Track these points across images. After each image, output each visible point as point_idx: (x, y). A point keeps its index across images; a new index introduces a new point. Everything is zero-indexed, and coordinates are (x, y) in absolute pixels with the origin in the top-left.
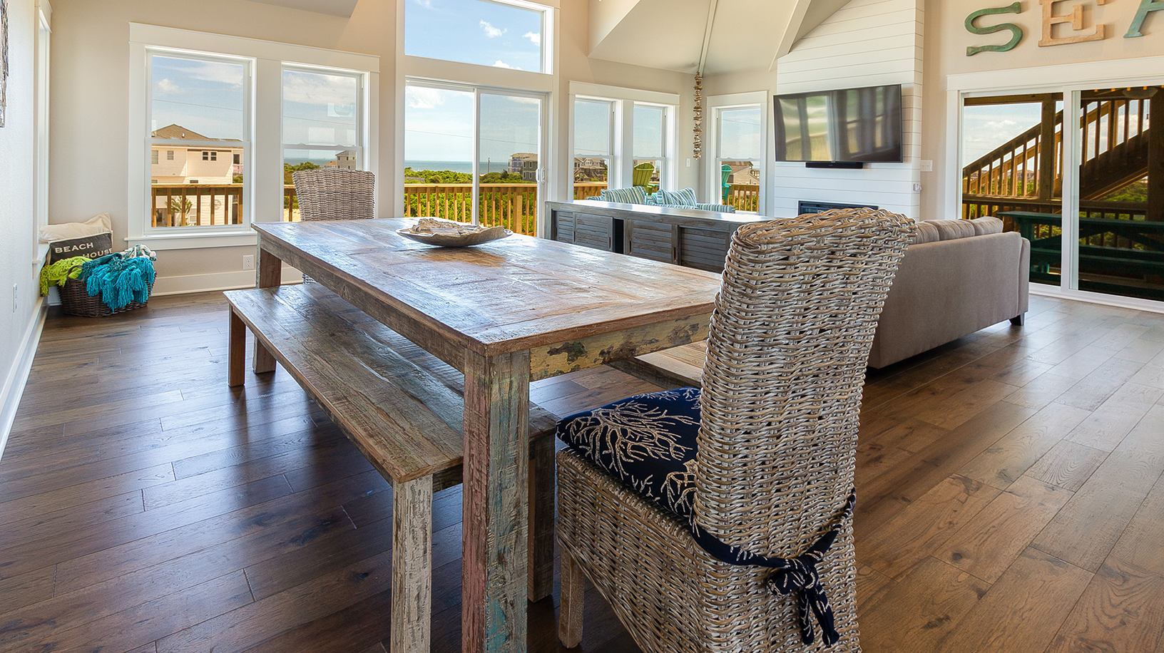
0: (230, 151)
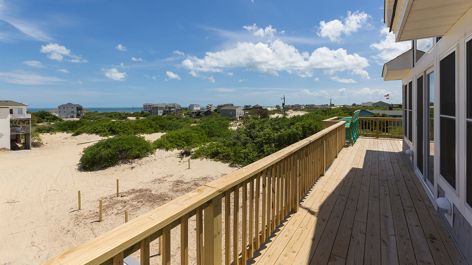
0: (8, 108)
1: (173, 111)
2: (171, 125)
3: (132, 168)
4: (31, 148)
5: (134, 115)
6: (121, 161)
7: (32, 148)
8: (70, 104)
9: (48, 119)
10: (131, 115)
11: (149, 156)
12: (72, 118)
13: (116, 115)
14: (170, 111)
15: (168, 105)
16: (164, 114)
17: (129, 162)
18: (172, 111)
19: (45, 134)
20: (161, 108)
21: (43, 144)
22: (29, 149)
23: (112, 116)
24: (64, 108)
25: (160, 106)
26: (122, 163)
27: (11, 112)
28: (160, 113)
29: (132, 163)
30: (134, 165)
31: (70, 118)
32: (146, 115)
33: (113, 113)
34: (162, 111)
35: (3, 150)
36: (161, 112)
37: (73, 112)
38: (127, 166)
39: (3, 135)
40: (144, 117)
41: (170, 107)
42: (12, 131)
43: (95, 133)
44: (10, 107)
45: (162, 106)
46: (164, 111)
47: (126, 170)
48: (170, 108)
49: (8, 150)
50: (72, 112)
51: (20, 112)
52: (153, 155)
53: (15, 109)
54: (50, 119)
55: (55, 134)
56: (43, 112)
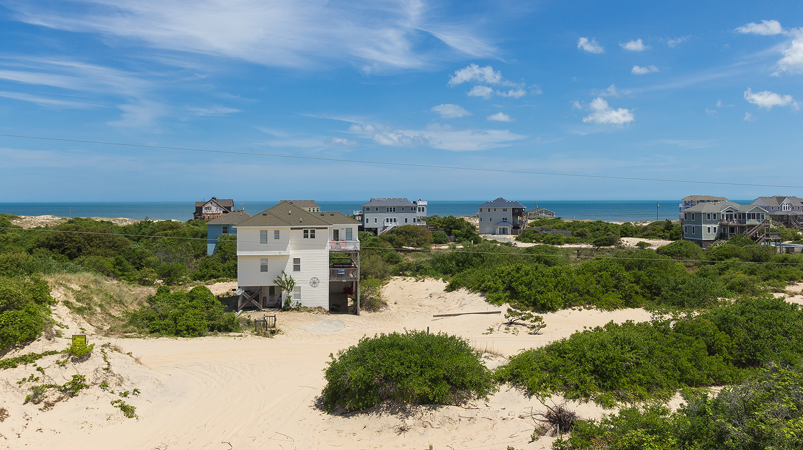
0: (327, 228)
1: (753, 226)
2: (680, 289)
3: (402, 430)
4: (359, 313)
5: (645, 233)
6: (387, 404)
7: (361, 312)
8: (500, 201)
9: (456, 236)
10: (636, 233)
11: (470, 402)
12: (504, 233)
13: (598, 230)
14: (742, 229)
15: (737, 207)
16: (721, 236)
17: (404, 410)
18: (749, 226)
20: (712, 217)
21: (385, 304)
22: (356, 313)
23: (585, 235)
24: (489, 209)
25: (708, 212)
26: (388, 409)
28: (708, 231)
29: (407, 414)
30: (410, 421)
31: (500, 233)
32: (677, 235)
33: (591, 223)
34: (714, 226)
35: (316, 311)
36: (712, 230)
37: (506, 219)
38: (393, 420)
39: (319, 282)
40: (671, 239)
41: (744, 214)
42: (332, 274)
43: (481, 291)
45: (715, 212)
46: (721, 225)
47: (385, 432)
48: (742, 216)
49: (325, 311)
50: (503, 219)
51: (350, 235)
52: (481, 403)
53: (341, 230)
54: (461, 235)
55: (423, 280)
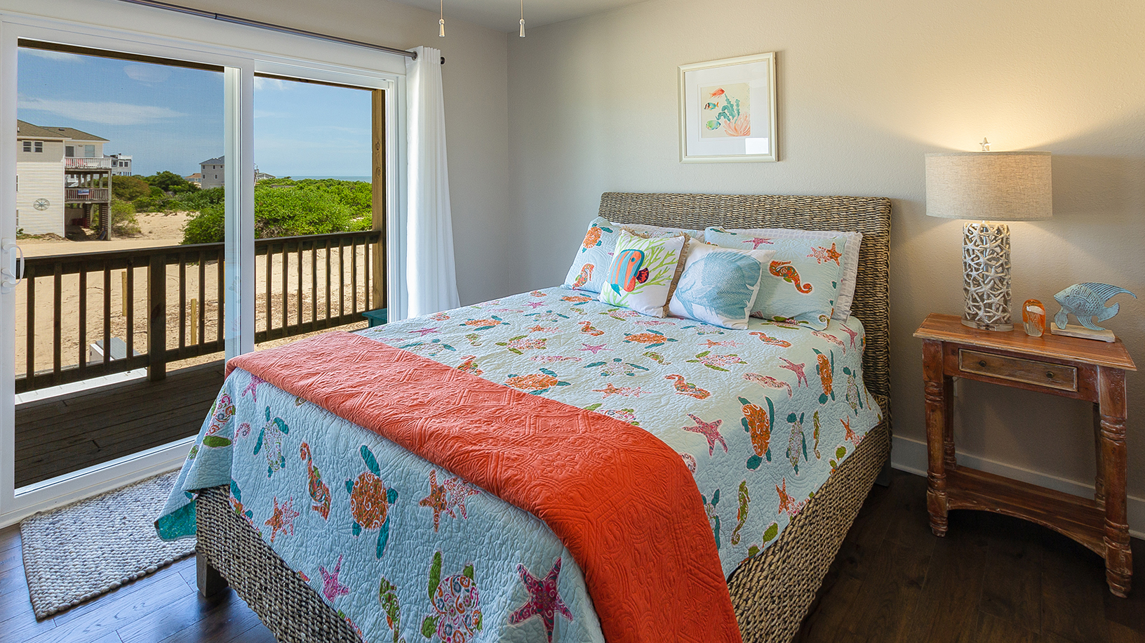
4: (110, 238)
7: (112, 239)
9: (176, 192)
19: (154, 214)
21: (140, 232)
22: (106, 239)
24: (214, 166)
27: (70, 152)
35: (47, 237)
39: (49, 205)
42: (68, 195)
44: (68, 141)
49: (58, 238)
51: (91, 153)
53: (78, 147)
55: (174, 214)
56: (167, 176)
